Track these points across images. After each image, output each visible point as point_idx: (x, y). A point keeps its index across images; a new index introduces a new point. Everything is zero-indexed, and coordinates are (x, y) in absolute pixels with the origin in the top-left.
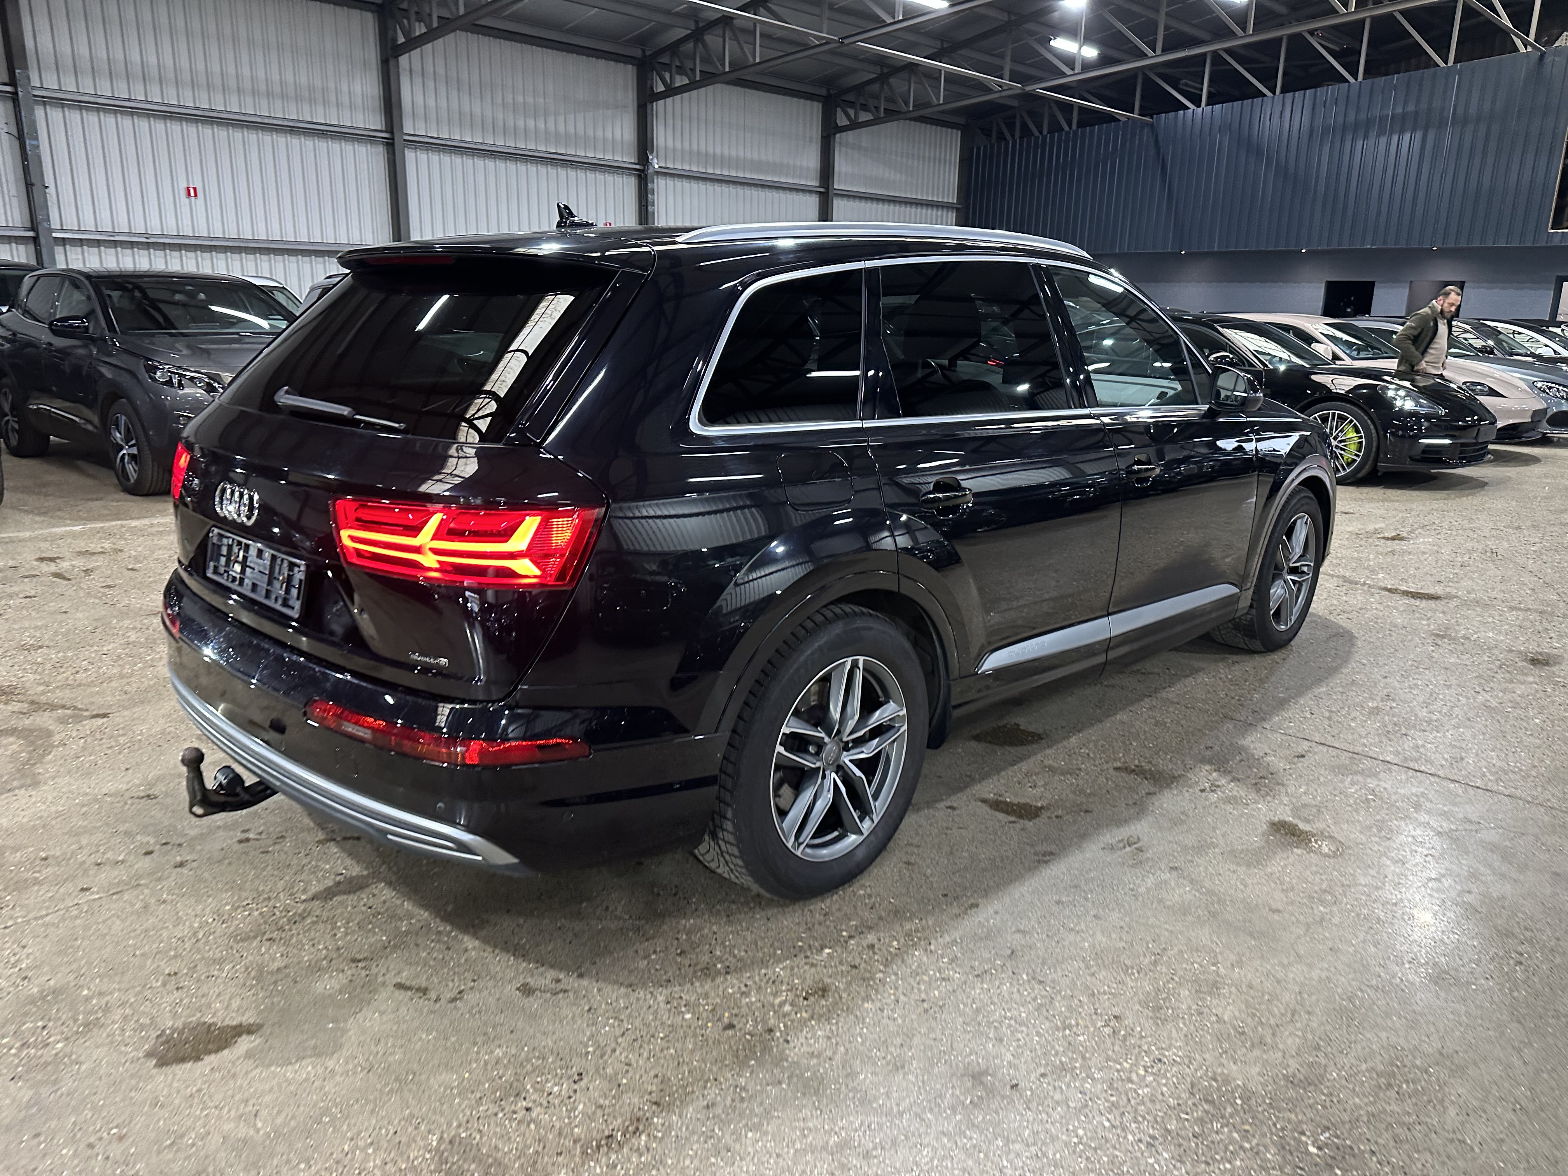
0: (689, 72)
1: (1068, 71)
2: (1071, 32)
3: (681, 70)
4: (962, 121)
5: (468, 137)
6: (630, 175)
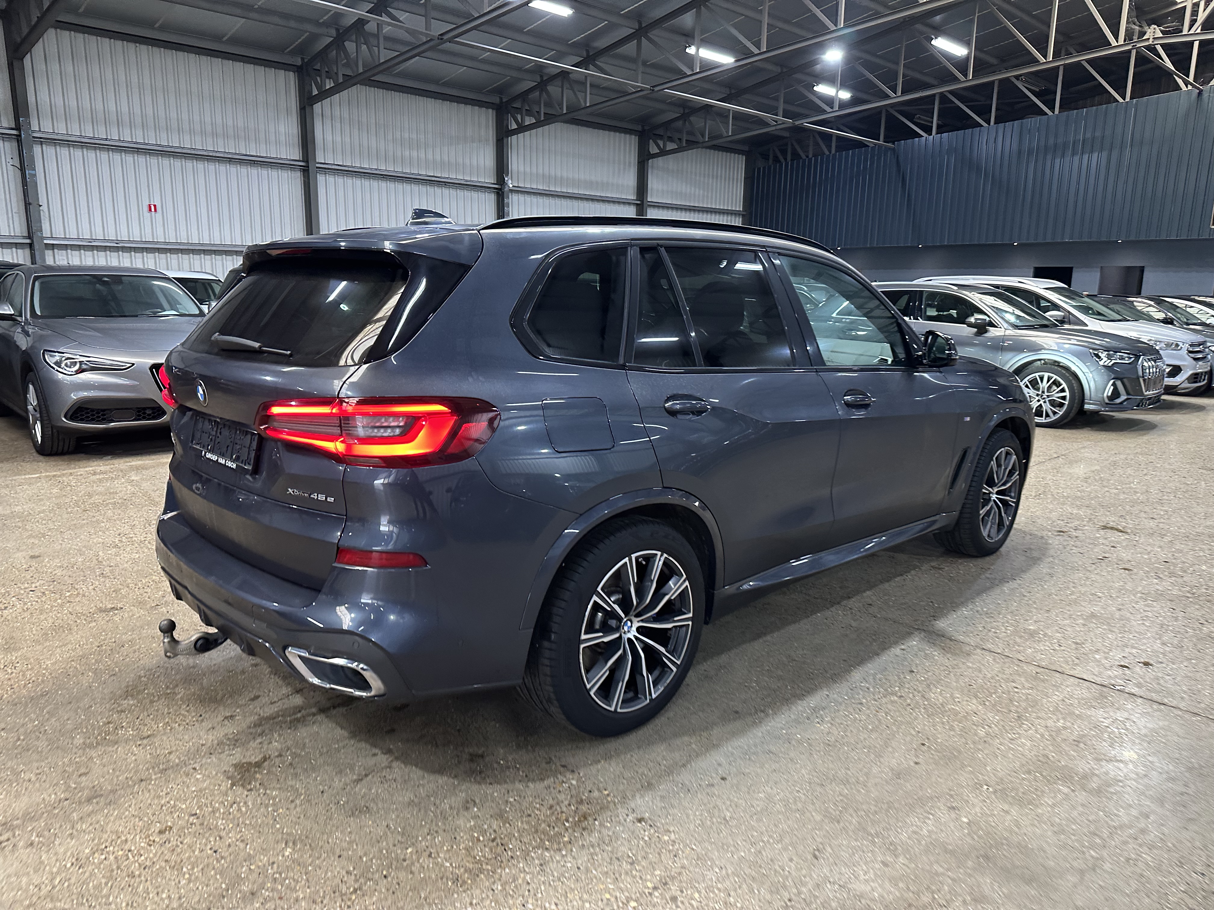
0: (536, 114)
1: (828, 109)
2: (829, 79)
3: (529, 113)
4: (746, 148)
5: (367, 165)
6: (490, 192)
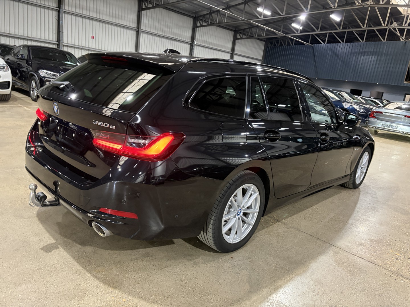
0: (207, 22)
1: (297, 32)
2: (298, 23)
6: (189, 44)
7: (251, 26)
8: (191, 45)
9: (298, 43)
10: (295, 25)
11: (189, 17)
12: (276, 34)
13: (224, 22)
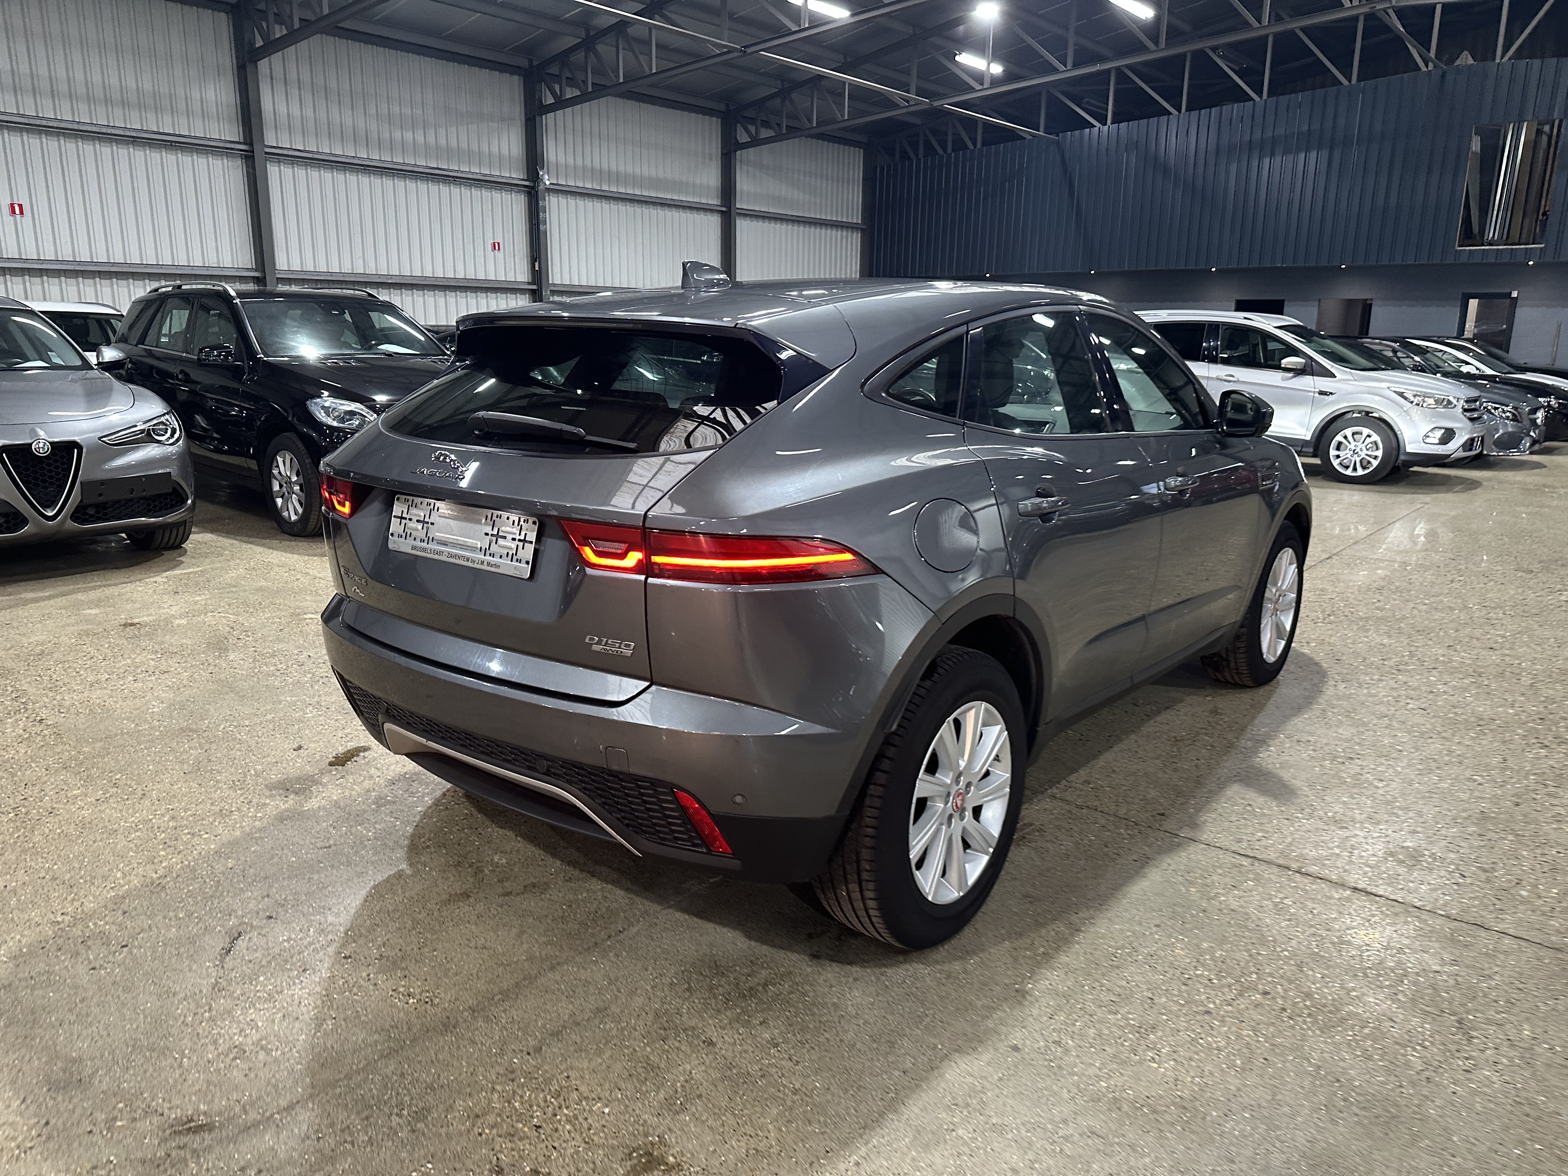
1: (977, 87)
2: (977, 46)
3: (571, 82)
4: (865, 139)
5: (338, 150)
6: (519, 192)
7: (786, 85)
8: (529, 193)
9: (996, 135)
10: (967, 59)
11: (501, 71)
12: (896, 106)
13: (648, 72)
